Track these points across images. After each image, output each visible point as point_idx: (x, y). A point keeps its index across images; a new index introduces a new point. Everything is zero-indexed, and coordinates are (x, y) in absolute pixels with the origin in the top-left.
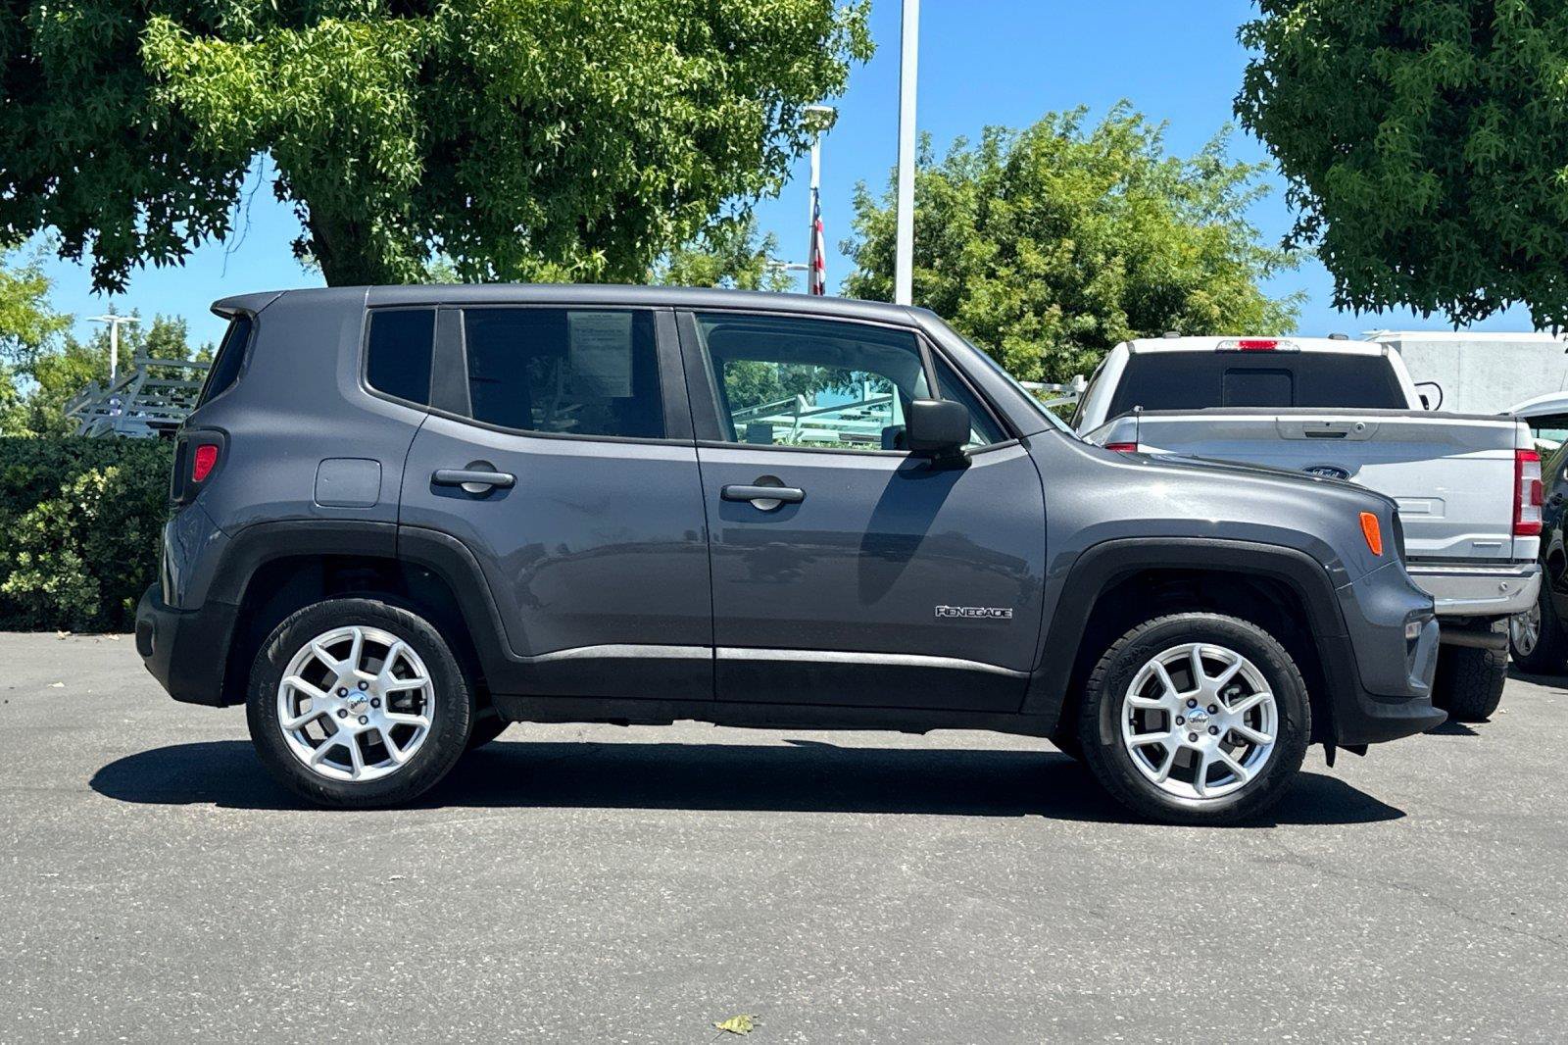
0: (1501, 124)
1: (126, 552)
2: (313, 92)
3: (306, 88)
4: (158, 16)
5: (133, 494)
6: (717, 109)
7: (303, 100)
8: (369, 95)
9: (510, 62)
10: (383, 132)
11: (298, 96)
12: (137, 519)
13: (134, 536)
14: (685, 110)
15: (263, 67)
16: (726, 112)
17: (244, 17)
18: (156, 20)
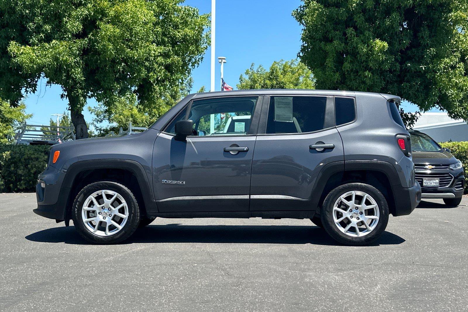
0: (351, 61)
1: (10, 173)
2: (50, 58)
3: (48, 57)
4: (12, 41)
5: (13, 158)
6: (170, 59)
7: (47, 60)
8: (65, 58)
9: (105, 49)
10: (72, 67)
11: (46, 59)
12: (13, 164)
13: (13, 169)
14: (160, 59)
15: (39, 52)
16: (172, 60)
17: (36, 40)
18: (12, 42)
